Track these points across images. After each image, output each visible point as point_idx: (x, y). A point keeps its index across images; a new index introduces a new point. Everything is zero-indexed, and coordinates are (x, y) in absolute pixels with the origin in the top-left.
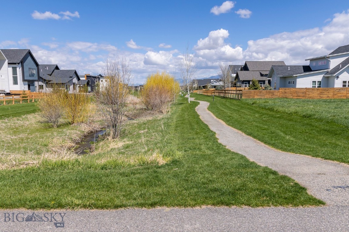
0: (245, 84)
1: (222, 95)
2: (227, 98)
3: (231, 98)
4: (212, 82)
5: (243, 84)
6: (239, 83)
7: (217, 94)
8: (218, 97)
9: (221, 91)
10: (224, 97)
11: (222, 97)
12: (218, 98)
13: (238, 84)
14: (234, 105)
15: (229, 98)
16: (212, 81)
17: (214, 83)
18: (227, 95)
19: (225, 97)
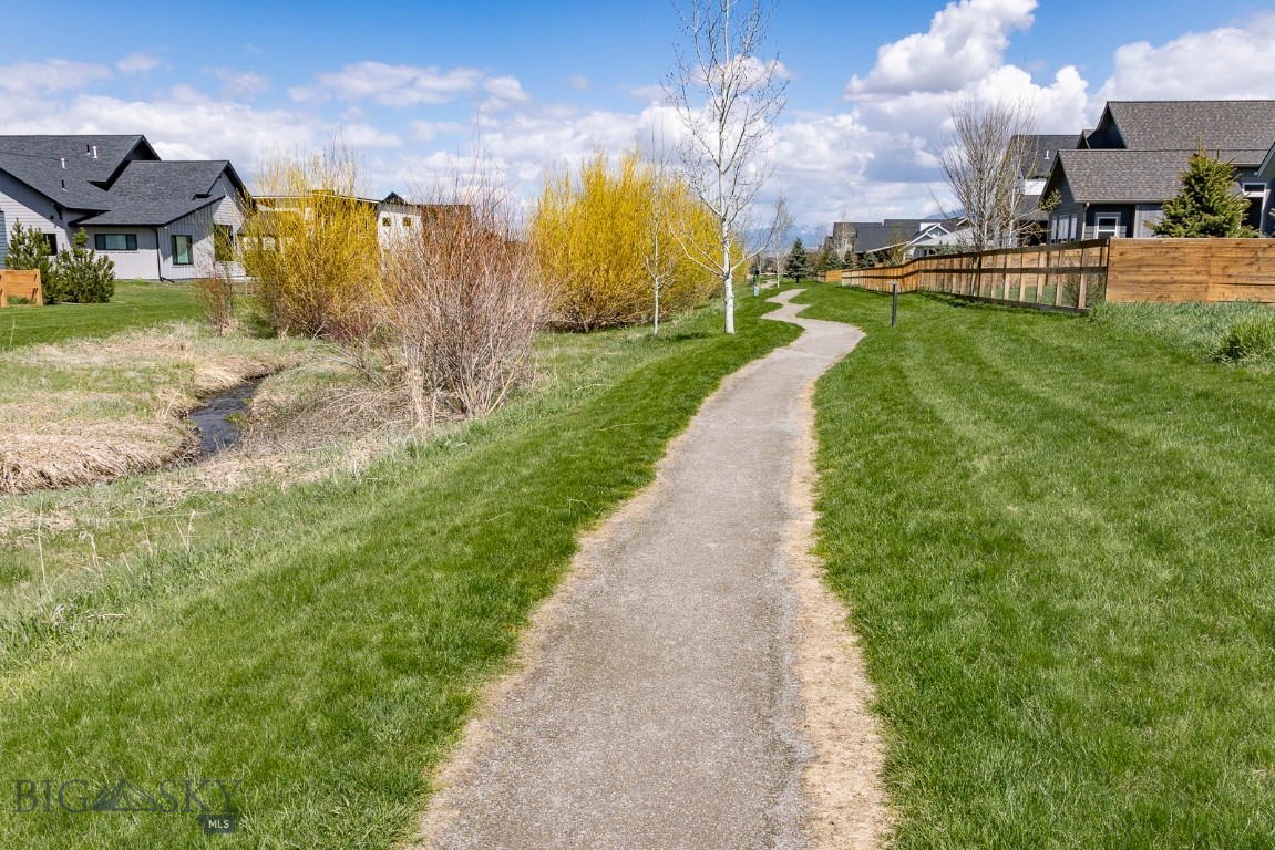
0: (1104, 223)
1: (959, 285)
2: (988, 300)
3: (1014, 306)
4: (924, 231)
5: (1090, 223)
6: (1064, 223)
7: (931, 283)
8: (934, 298)
9: (956, 264)
10: (968, 300)
11: (958, 296)
12: (933, 304)
13: (1063, 228)
14: (1046, 354)
15: (1001, 302)
16: (923, 226)
17: (934, 236)
18: (989, 286)
19: (978, 298)
